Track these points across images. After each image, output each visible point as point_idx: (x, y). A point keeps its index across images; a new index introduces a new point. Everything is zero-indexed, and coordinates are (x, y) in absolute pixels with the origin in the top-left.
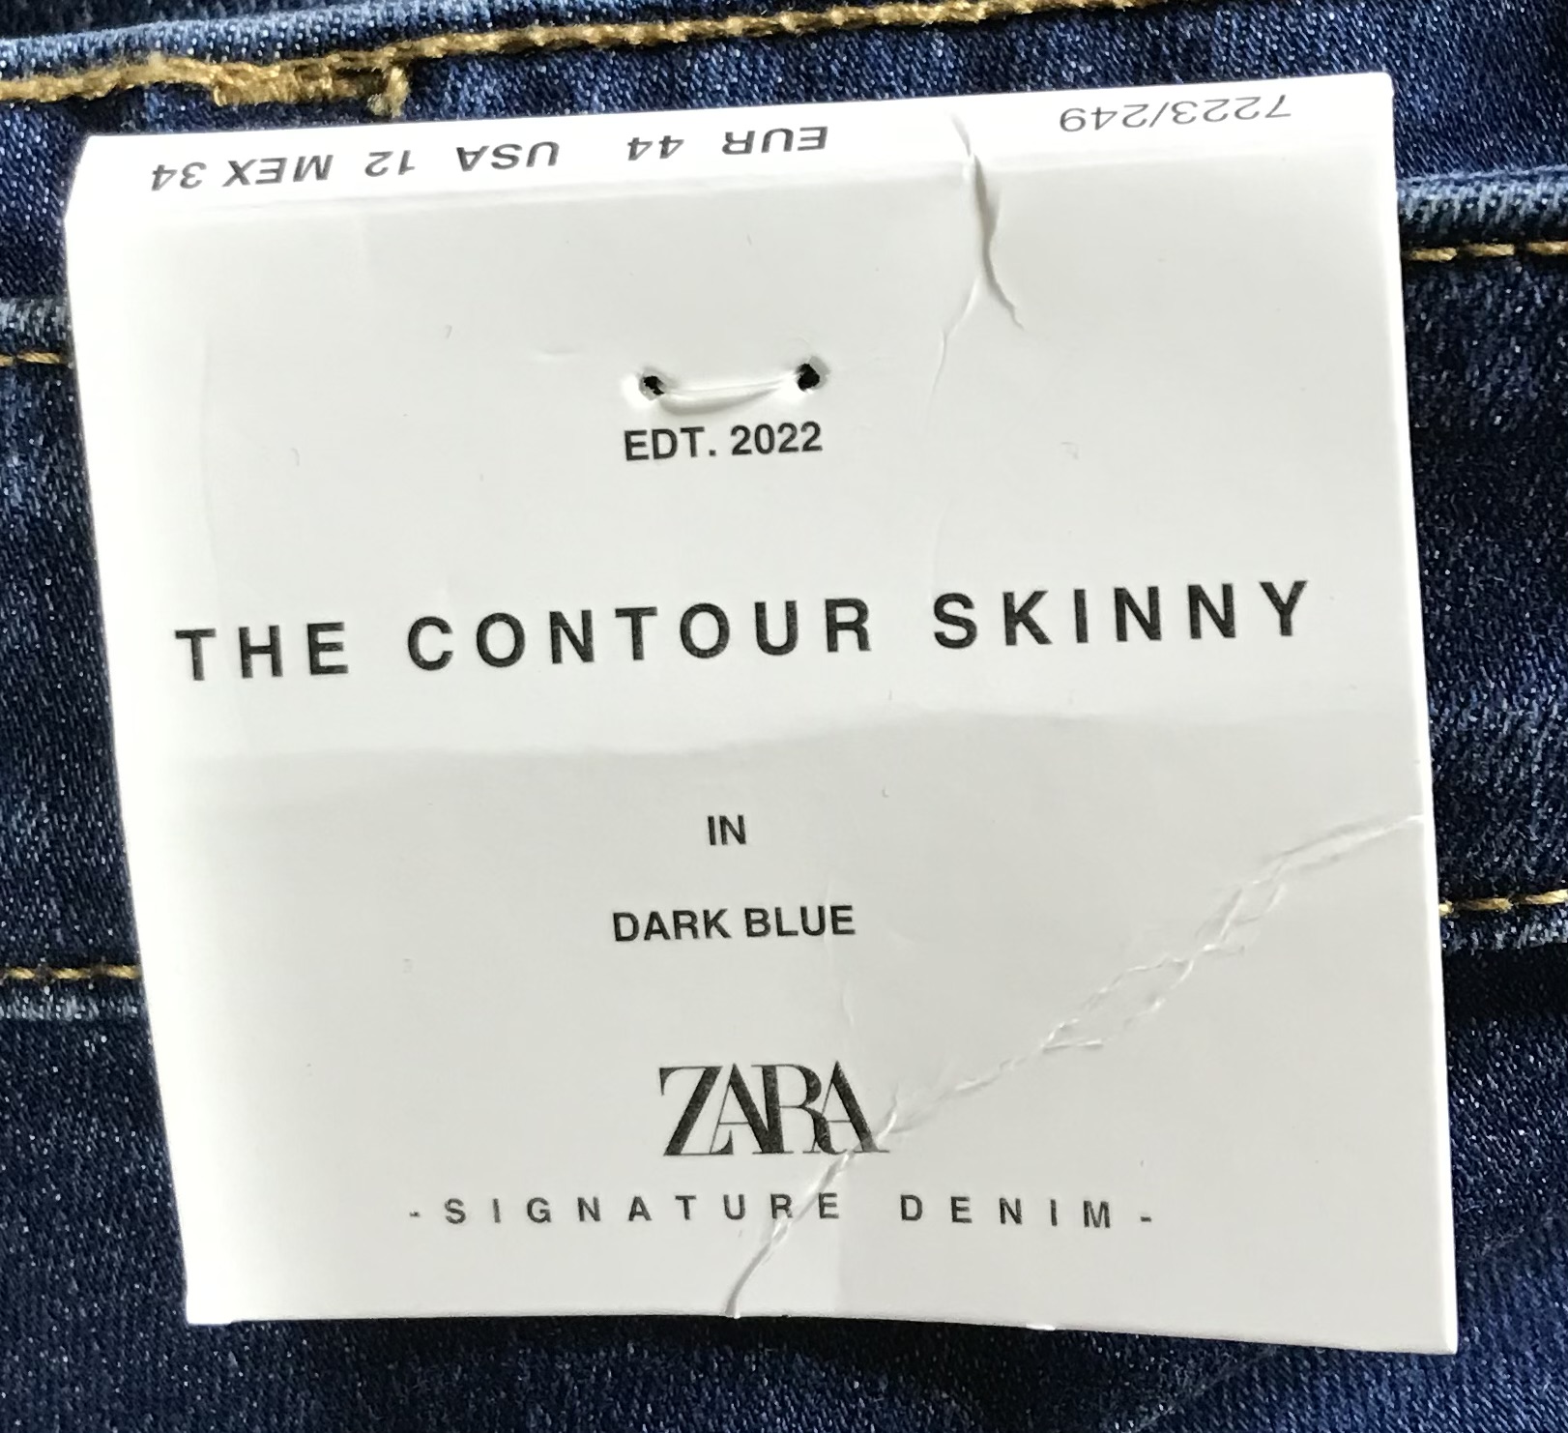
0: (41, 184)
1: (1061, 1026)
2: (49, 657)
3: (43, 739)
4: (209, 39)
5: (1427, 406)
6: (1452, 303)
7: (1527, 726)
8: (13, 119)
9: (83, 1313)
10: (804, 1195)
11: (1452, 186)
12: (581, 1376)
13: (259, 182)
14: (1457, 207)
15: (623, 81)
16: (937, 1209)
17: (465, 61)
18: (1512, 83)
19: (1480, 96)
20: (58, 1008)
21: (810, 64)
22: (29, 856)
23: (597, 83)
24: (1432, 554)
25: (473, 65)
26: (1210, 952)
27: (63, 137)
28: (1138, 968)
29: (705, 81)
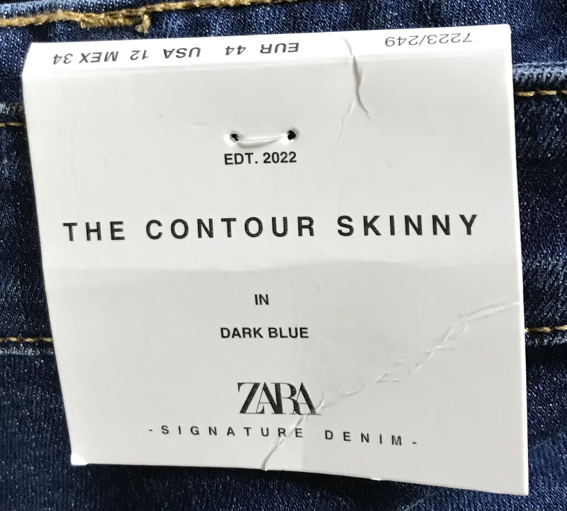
0: (20, 56)
1: (384, 373)
2: (20, 230)
3: (18, 258)
4: (79, 4)
5: (522, 150)
6: (533, 112)
7: (557, 267)
8: (9, 33)
9: (37, 453)
10: (290, 428)
11: (533, 68)
12: (210, 487)
13: (92, 62)
14: (535, 76)
15: (227, 19)
16: (338, 436)
17: (170, 13)
18: (550, 17)
19: (539, 23)
20: (26, 351)
21: (295, 13)
22: (14, 299)
23: (218, 20)
24: (524, 203)
25: (173, 14)
26: (439, 349)
27: (28, 39)
28: (412, 354)
29: (257, 19)
